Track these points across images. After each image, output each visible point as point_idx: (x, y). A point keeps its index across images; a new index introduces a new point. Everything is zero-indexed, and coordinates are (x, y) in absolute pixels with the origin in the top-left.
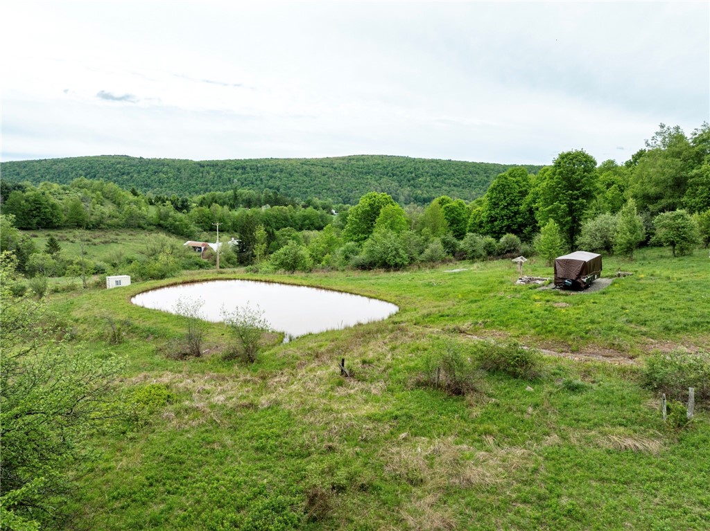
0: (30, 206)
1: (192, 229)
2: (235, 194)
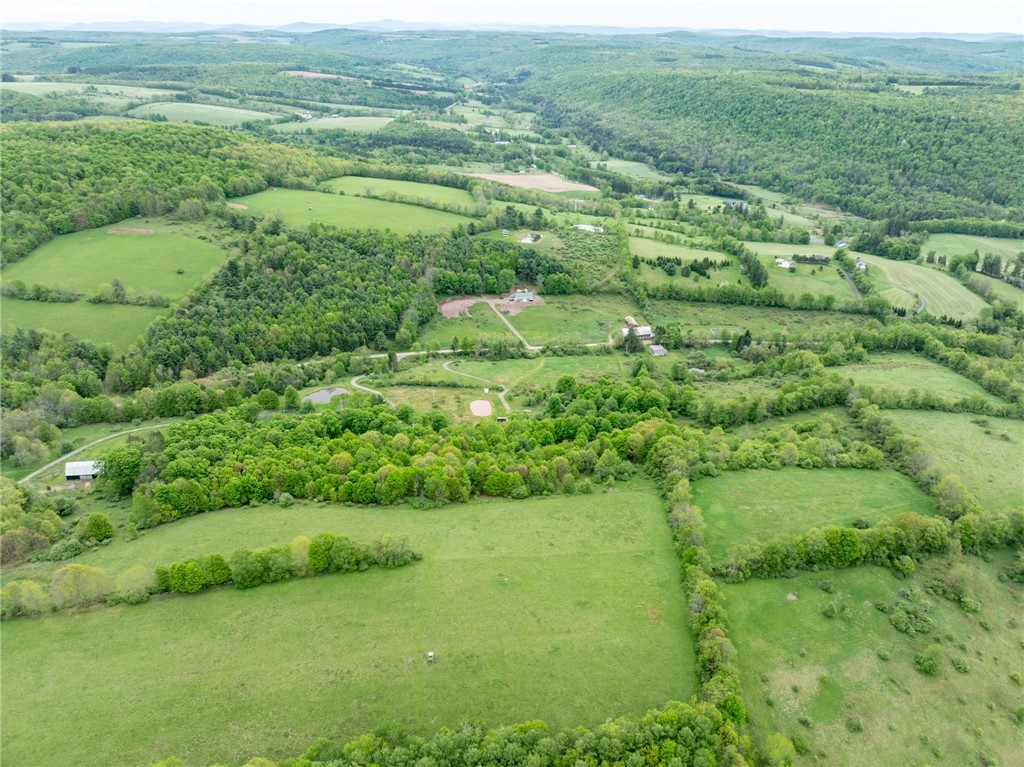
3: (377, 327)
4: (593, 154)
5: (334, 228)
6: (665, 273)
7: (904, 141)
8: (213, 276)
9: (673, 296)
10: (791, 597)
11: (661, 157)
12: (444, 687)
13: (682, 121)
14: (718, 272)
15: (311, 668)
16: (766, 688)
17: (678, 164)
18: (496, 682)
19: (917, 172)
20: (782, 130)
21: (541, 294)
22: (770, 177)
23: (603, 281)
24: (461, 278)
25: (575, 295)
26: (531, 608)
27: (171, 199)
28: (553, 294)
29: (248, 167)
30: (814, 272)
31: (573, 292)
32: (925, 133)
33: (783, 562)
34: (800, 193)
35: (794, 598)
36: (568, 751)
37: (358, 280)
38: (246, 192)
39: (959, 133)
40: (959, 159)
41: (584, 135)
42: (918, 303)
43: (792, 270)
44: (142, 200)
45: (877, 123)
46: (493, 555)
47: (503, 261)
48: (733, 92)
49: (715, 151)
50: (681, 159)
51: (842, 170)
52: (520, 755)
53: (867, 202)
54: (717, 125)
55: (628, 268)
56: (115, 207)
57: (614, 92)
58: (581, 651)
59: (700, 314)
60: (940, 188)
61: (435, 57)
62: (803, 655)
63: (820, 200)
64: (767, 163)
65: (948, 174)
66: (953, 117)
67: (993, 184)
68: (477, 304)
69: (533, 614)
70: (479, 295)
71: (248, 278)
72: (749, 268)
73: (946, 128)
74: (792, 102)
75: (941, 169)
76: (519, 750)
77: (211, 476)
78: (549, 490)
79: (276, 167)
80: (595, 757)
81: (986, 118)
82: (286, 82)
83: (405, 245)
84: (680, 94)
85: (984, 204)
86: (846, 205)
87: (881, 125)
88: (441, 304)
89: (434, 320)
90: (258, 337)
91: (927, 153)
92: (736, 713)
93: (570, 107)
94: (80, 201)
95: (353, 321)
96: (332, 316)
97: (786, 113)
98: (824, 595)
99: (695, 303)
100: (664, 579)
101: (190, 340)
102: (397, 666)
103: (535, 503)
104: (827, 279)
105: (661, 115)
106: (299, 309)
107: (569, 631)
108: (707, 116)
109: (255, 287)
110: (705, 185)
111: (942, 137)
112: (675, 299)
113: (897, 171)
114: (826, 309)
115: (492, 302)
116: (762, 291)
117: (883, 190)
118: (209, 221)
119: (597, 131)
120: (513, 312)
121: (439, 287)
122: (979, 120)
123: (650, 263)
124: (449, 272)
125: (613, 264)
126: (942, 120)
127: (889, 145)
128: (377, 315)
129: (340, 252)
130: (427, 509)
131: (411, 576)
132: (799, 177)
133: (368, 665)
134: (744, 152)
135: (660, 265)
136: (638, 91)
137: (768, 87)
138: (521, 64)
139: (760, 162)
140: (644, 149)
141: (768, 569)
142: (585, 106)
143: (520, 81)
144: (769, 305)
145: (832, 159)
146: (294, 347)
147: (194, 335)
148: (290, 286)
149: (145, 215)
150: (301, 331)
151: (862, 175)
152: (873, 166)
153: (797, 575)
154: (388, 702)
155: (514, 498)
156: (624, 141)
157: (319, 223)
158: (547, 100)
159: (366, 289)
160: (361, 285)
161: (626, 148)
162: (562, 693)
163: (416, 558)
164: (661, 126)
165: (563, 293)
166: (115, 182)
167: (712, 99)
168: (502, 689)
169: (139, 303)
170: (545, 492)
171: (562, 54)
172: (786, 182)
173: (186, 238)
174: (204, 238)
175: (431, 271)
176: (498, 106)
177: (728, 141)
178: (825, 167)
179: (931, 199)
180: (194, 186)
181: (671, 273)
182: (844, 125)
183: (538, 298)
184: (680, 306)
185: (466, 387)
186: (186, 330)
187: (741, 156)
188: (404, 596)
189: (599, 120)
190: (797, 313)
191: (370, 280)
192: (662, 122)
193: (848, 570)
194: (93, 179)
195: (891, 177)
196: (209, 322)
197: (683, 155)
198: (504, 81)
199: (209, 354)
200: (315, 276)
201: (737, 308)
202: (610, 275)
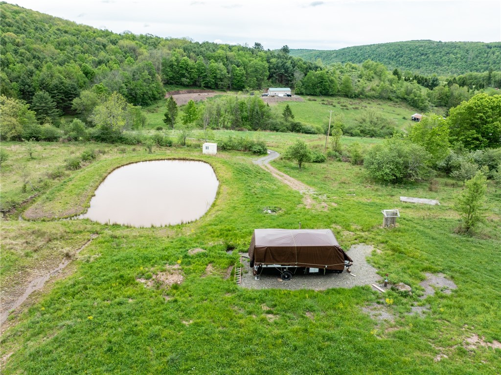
0: (317, 80)
1: (426, 104)
2: (490, 75)
21: (301, 94)
23: (368, 89)
24: (199, 65)
25: (337, 98)
28: (315, 94)
88: (173, 94)
124: (185, 59)
165: (326, 93)
183: (297, 96)
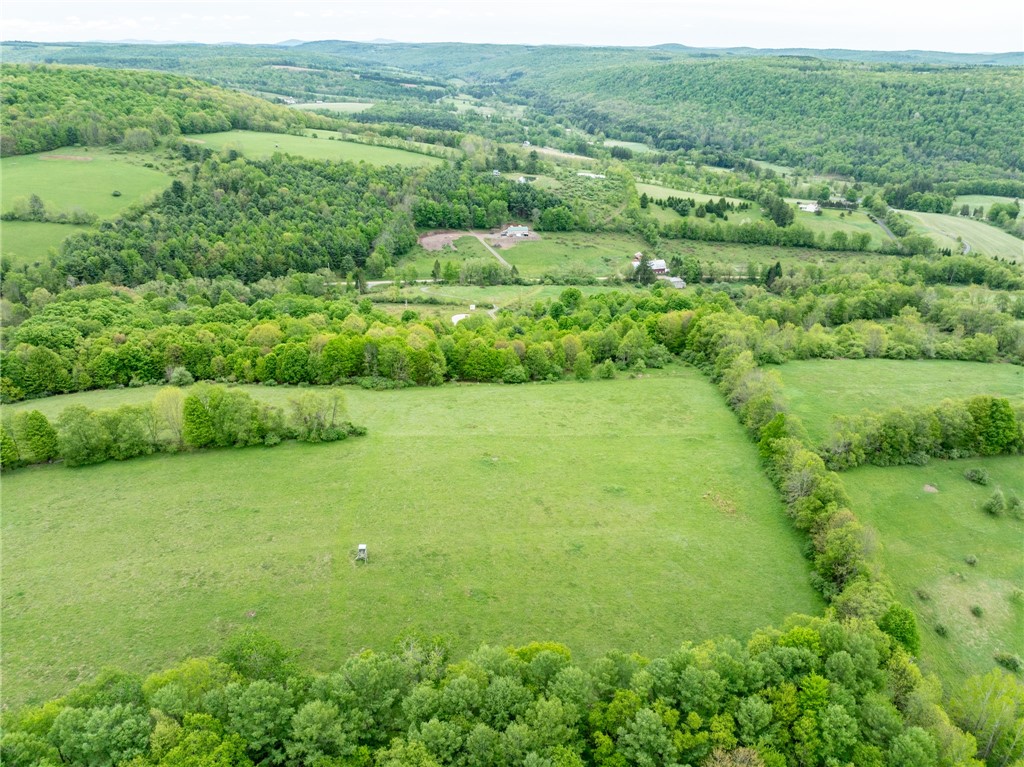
3: (344, 251)
4: (588, 136)
5: (301, 158)
6: (677, 214)
7: (917, 114)
8: (153, 197)
9: (687, 235)
10: (929, 489)
11: (660, 136)
12: (383, 600)
13: (681, 104)
14: (736, 214)
15: (150, 569)
16: (930, 611)
17: (679, 141)
18: (474, 593)
19: (932, 144)
20: (786, 109)
21: (538, 230)
22: (776, 151)
23: (608, 219)
24: (445, 208)
25: (574, 233)
26: (534, 494)
27: (116, 129)
28: (552, 230)
29: (210, 106)
30: (842, 215)
31: (573, 229)
32: (939, 105)
33: (910, 440)
34: (809, 165)
35: (933, 490)
36: (619, 693)
37: (324, 203)
38: (205, 130)
39: (976, 104)
40: (977, 129)
41: (579, 120)
42: (963, 246)
43: (818, 213)
44: (82, 127)
45: (887, 98)
46: (475, 433)
47: (493, 193)
48: (733, 75)
49: (716, 128)
50: (681, 137)
51: (853, 143)
52: (520, 700)
53: (883, 170)
54: (718, 106)
55: (636, 205)
56: (50, 132)
57: (608, 84)
58: (619, 551)
59: (720, 253)
60: (959, 157)
61: (426, 62)
62: (972, 564)
63: (832, 171)
64: (773, 139)
65: (966, 145)
66: (968, 89)
67: (1017, 152)
68: (463, 237)
69: (539, 501)
70: (465, 229)
71: (195, 197)
72: (771, 210)
73: (961, 100)
74: (796, 82)
75: (959, 140)
76: (519, 690)
77: (77, 348)
78: (555, 374)
79: (243, 109)
80: (673, 706)
81: (1003, 89)
82: (271, 74)
83: (379, 175)
84: (678, 81)
85: (1009, 171)
86: (860, 175)
87: (892, 100)
88: (422, 237)
89: (412, 252)
90: (198, 254)
91: (943, 124)
92: (909, 636)
93: (563, 98)
94: (8, 124)
95: (316, 243)
96: (290, 237)
97: (789, 92)
98: (977, 488)
99: (712, 243)
100: (735, 466)
101: (115, 253)
102: (302, 567)
103: (535, 389)
104: (858, 222)
105: (659, 101)
106: (250, 228)
107: (597, 525)
108: (706, 100)
109: (201, 205)
110: (709, 156)
111: (957, 109)
112: (690, 238)
113: (912, 144)
114: (860, 250)
115: (481, 237)
116: (787, 229)
117: (899, 159)
118: (160, 152)
119: (593, 116)
120: (505, 247)
121: (420, 218)
122: (996, 91)
123: (659, 203)
124: (431, 201)
125: (618, 204)
126: (956, 92)
127: (900, 118)
128: (345, 239)
129: (304, 179)
130: (382, 390)
131: (345, 453)
132: (808, 151)
133: (253, 566)
134: (747, 129)
135: (670, 206)
136: (634, 81)
137: (770, 69)
138: (513, 66)
139: (765, 138)
140: (642, 130)
141: (890, 451)
142: (578, 97)
143: (512, 80)
144: (797, 245)
145: (841, 134)
146: (242, 267)
147: (120, 248)
148: (243, 207)
149: (84, 144)
150: (252, 250)
151: (874, 148)
152: (885, 140)
153: (929, 463)
154: (277, 622)
155: (506, 382)
156: (621, 123)
157: (283, 153)
158: (540, 94)
159: (333, 213)
160: (327, 209)
161: (623, 129)
162: (592, 611)
163: (357, 433)
164: (658, 110)
165: (563, 229)
166: (52, 109)
167: (711, 82)
168: (486, 603)
169: (62, 221)
170: (550, 375)
171: (555, 56)
172: (794, 155)
173: (129, 166)
174: (150, 166)
175: (409, 199)
176: (490, 99)
177: (730, 120)
178: (834, 142)
179: (950, 167)
180: (144, 117)
181: (683, 213)
182: (851, 101)
183: (534, 234)
184: (695, 245)
185: (448, 304)
186: (110, 242)
187: (744, 133)
188: (329, 475)
189: (594, 107)
190: (829, 253)
191: (340, 205)
192: (659, 106)
193: (1000, 459)
194: (26, 105)
195: (905, 150)
196: (138, 236)
197: (684, 133)
198: (496, 81)
199: (136, 268)
200: (274, 198)
201: (761, 248)
202: (616, 214)
